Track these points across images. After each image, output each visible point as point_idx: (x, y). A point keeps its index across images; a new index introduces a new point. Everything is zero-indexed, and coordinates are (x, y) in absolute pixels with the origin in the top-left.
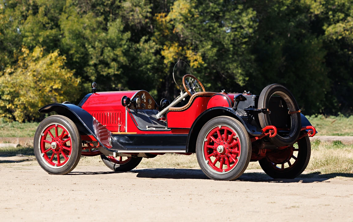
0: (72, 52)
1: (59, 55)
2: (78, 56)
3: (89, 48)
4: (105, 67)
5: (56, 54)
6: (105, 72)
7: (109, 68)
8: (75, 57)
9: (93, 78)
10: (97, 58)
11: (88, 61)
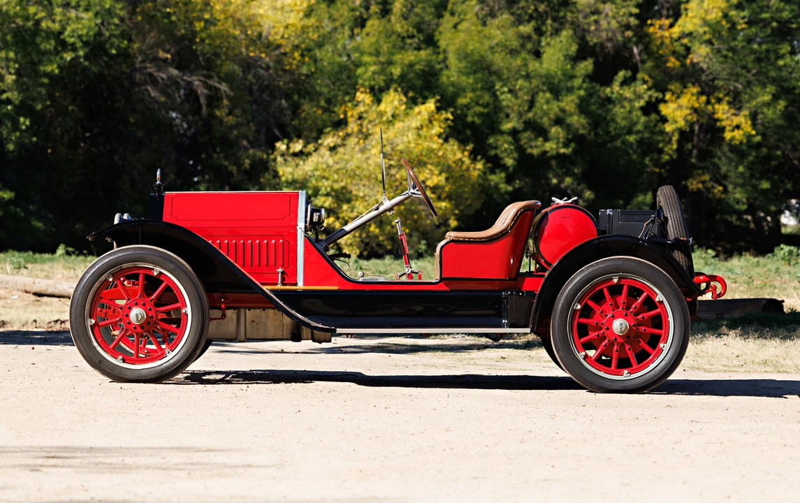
0: (462, 101)
1: (438, 109)
2: (479, 109)
3: (503, 93)
4: (536, 138)
5: (431, 105)
6: (536, 148)
7: (546, 139)
8: (471, 112)
9: (509, 162)
10: (520, 115)
11: (499, 123)
